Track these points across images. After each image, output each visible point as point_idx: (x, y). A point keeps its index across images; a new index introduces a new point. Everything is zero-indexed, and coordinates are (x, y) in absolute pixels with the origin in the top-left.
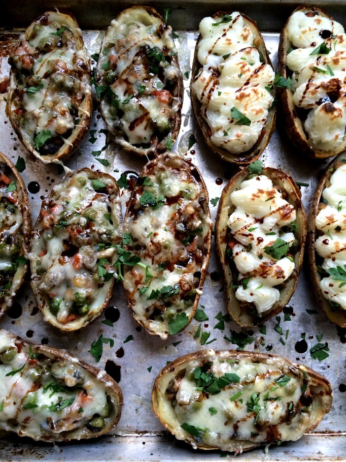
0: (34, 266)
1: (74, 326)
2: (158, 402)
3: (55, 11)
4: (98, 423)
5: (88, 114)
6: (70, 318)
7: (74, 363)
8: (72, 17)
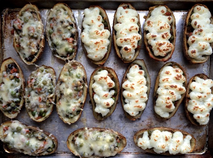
0: (26, 100)
1: (41, 120)
2: (69, 144)
3: (30, 4)
4: (50, 150)
5: (43, 46)
6: (39, 117)
7: (41, 132)
8: (36, 6)
